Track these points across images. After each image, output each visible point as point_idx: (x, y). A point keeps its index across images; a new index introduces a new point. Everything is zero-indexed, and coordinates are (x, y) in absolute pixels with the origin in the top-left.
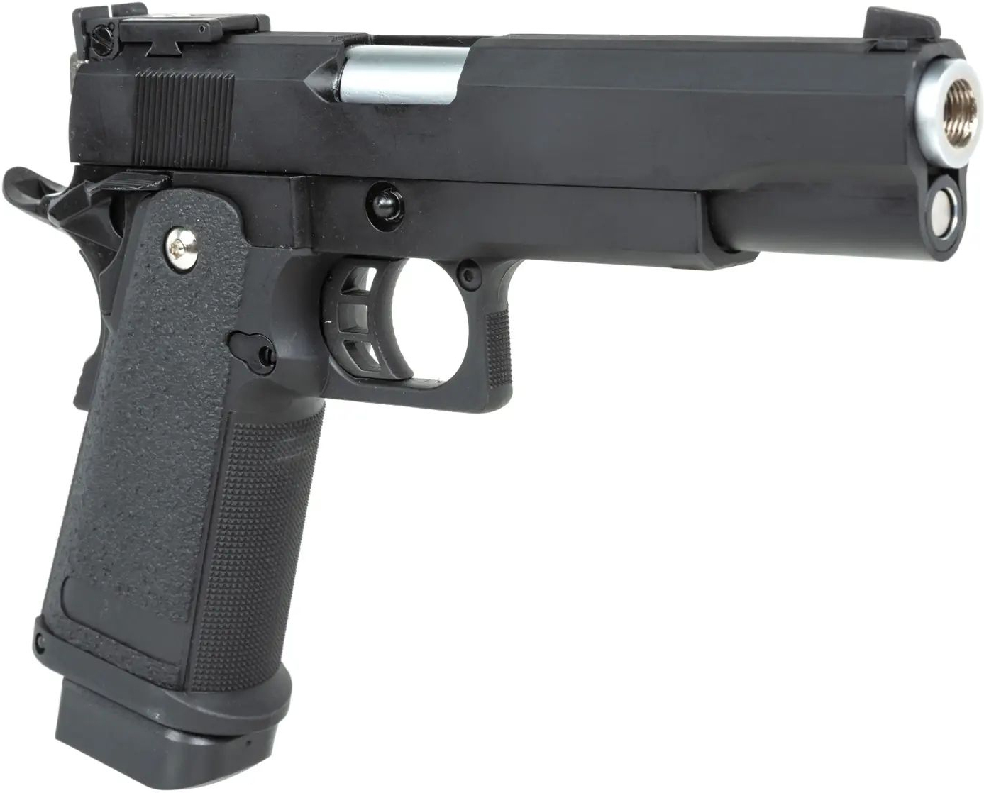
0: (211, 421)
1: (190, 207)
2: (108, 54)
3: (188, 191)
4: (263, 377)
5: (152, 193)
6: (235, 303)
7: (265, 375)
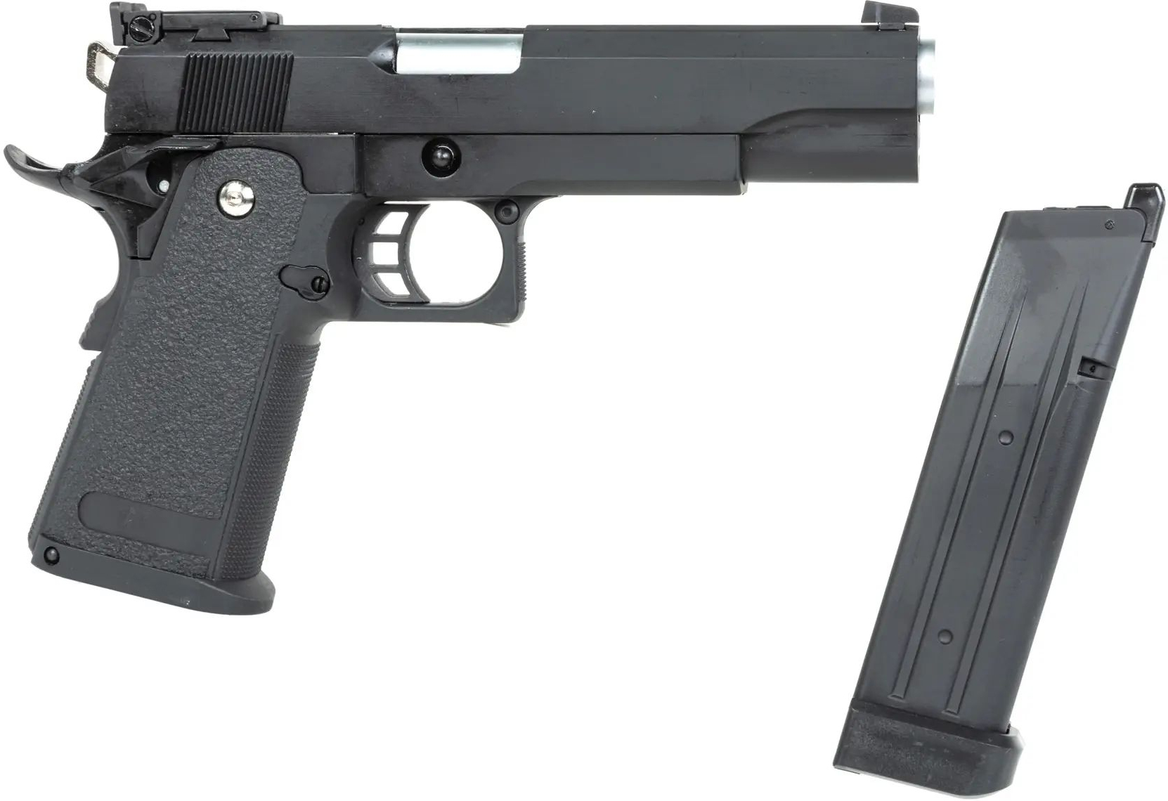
0: (259, 342)
1: (249, 162)
2: (148, 40)
3: (248, 150)
4: (314, 302)
5: (205, 153)
6: (291, 241)
7: (316, 300)
